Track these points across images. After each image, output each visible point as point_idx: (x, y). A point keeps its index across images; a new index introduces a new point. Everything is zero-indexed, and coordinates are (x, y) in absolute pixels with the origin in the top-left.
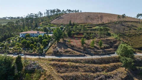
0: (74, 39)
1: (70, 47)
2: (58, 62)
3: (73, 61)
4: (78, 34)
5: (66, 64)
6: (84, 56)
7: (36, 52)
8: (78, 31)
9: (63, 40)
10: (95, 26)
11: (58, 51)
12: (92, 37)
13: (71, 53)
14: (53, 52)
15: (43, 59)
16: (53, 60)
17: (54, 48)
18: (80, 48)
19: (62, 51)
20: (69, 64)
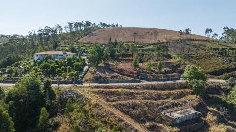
0: (120, 61)
1: (117, 71)
2: (104, 90)
3: (125, 87)
4: (124, 55)
5: (117, 91)
6: (140, 82)
7: (66, 80)
8: (123, 52)
9: (104, 63)
10: (147, 46)
11: (101, 77)
12: (145, 60)
13: (120, 79)
14: (94, 78)
15: (81, 87)
16: (96, 87)
17: (93, 74)
18: (132, 73)
19: (107, 76)
20: (120, 91)
